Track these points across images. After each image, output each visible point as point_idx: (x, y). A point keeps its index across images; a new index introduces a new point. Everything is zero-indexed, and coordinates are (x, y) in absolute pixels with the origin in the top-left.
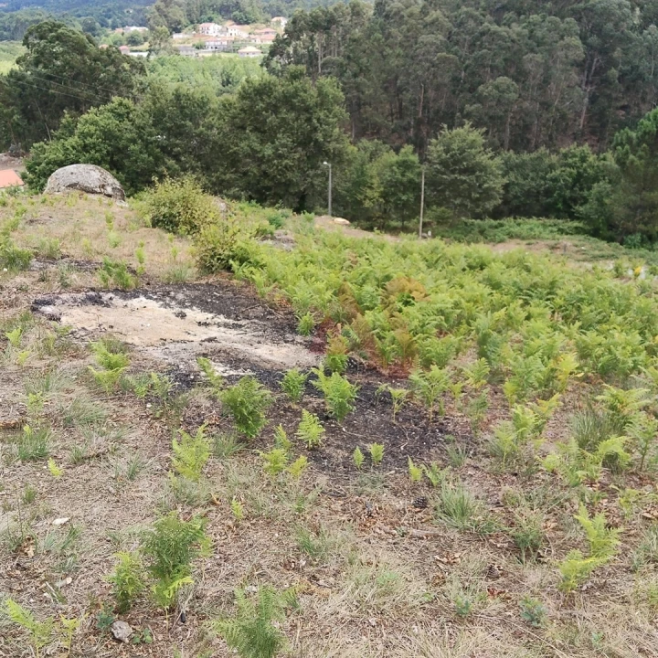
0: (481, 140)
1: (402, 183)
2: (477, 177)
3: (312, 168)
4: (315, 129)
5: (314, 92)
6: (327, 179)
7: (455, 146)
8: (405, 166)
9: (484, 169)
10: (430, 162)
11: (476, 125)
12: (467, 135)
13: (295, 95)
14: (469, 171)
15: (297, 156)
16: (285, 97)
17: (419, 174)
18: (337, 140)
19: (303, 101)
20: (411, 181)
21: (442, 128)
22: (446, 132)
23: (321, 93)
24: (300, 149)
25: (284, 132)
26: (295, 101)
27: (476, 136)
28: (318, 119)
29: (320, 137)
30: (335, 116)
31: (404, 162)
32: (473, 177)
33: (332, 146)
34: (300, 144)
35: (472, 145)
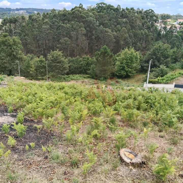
0: (62, 54)
1: (41, 66)
2: (62, 64)
3: (13, 62)
4: (13, 51)
5: (12, 40)
6: (18, 65)
7: (55, 56)
8: (41, 61)
9: (63, 62)
10: (48, 60)
11: (60, 50)
12: (57, 53)
13: (6, 41)
14: (59, 62)
15: (8, 59)
16: (3, 42)
17: (46, 64)
18: (20, 54)
19: (9, 43)
20: (43, 66)
21: (51, 51)
22: (52, 52)
23: (14, 41)
24: (8, 57)
25: (3, 52)
26: (6, 43)
27: (60, 53)
28: (14, 49)
29: (15, 53)
30: (19, 48)
31: (41, 60)
32: (60, 64)
33: (19, 56)
34: (8, 56)
35: (59, 55)
